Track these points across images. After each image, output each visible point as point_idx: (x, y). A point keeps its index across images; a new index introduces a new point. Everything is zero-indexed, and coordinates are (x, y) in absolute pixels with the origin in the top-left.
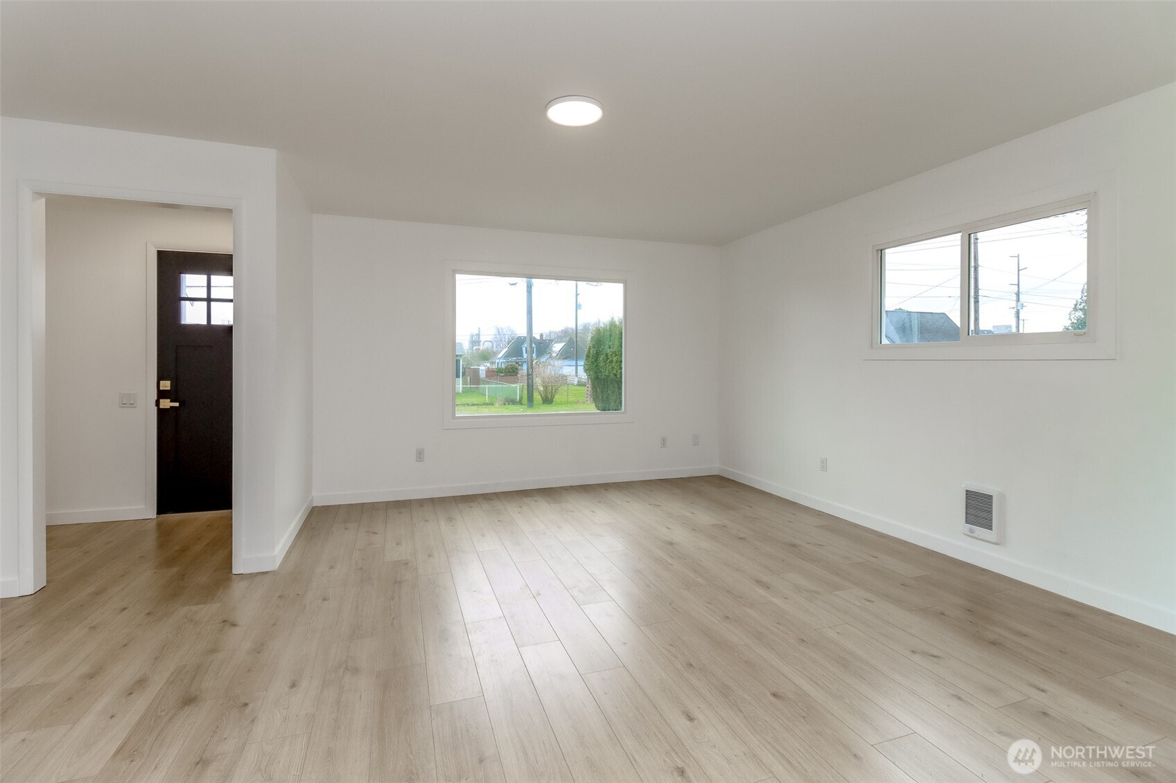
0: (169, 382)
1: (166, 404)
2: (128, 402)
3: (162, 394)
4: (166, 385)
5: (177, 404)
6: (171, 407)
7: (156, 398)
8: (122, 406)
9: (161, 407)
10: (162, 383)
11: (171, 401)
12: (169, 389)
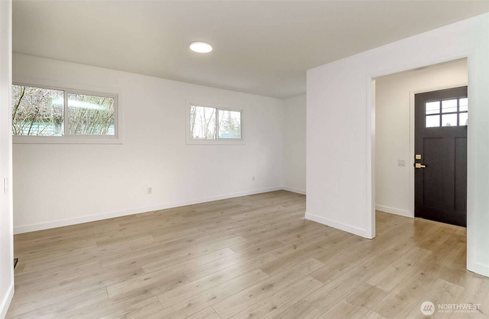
0: (420, 155)
1: (419, 166)
2: (402, 164)
3: (417, 161)
4: (419, 157)
5: (424, 166)
6: (421, 167)
7: (414, 163)
8: (399, 165)
9: (416, 167)
10: (417, 156)
11: (421, 165)
12: (420, 159)
